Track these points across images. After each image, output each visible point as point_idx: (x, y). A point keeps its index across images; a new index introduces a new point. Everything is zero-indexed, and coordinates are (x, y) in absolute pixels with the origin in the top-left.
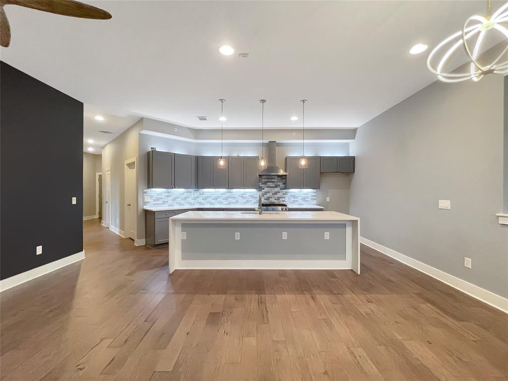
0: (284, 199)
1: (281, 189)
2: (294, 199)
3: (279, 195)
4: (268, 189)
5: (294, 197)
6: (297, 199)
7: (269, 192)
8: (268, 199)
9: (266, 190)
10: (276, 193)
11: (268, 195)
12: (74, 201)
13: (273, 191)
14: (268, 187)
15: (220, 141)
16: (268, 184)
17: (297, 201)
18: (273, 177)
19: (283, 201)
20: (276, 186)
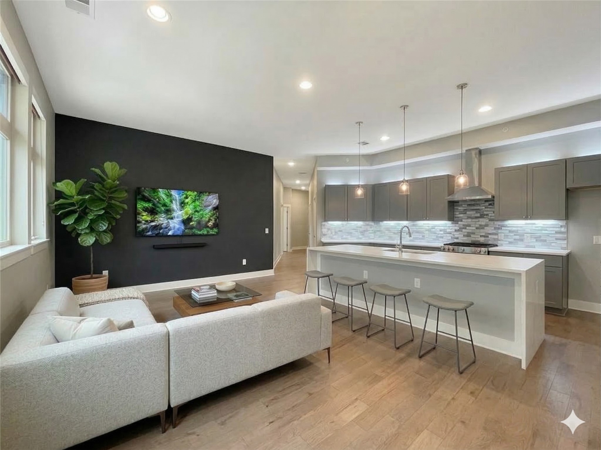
0: (496, 237)
1: (491, 220)
2: (516, 237)
3: (487, 230)
4: (470, 220)
5: (516, 232)
6: (522, 238)
7: (469, 226)
8: (468, 235)
9: (465, 222)
10: (481, 227)
11: (469, 229)
12: (267, 231)
13: (478, 223)
14: (469, 217)
15: (401, 162)
16: (468, 213)
17: (523, 240)
18: (478, 202)
19: (495, 239)
20: (482, 216)
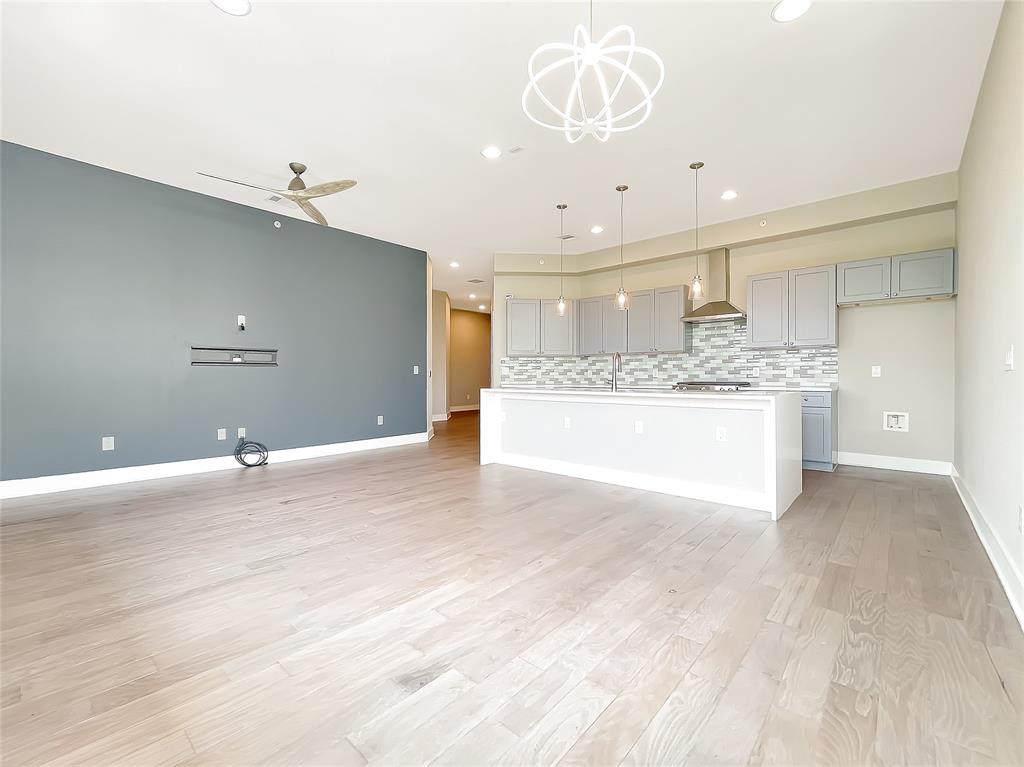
2: (776, 372)
3: (737, 363)
4: (714, 350)
6: (783, 372)
7: (715, 358)
9: (708, 352)
10: (731, 359)
11: (714, 363)
12: (416, 370)
13: (725, 354)
17: (784, 376)
18: (724, 324)
20: (732, 344)
